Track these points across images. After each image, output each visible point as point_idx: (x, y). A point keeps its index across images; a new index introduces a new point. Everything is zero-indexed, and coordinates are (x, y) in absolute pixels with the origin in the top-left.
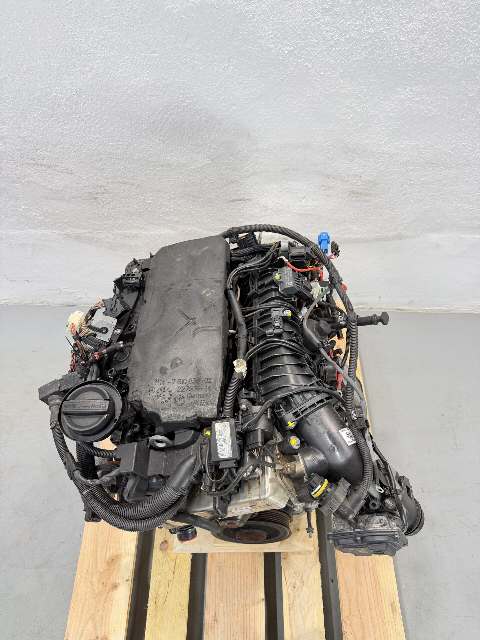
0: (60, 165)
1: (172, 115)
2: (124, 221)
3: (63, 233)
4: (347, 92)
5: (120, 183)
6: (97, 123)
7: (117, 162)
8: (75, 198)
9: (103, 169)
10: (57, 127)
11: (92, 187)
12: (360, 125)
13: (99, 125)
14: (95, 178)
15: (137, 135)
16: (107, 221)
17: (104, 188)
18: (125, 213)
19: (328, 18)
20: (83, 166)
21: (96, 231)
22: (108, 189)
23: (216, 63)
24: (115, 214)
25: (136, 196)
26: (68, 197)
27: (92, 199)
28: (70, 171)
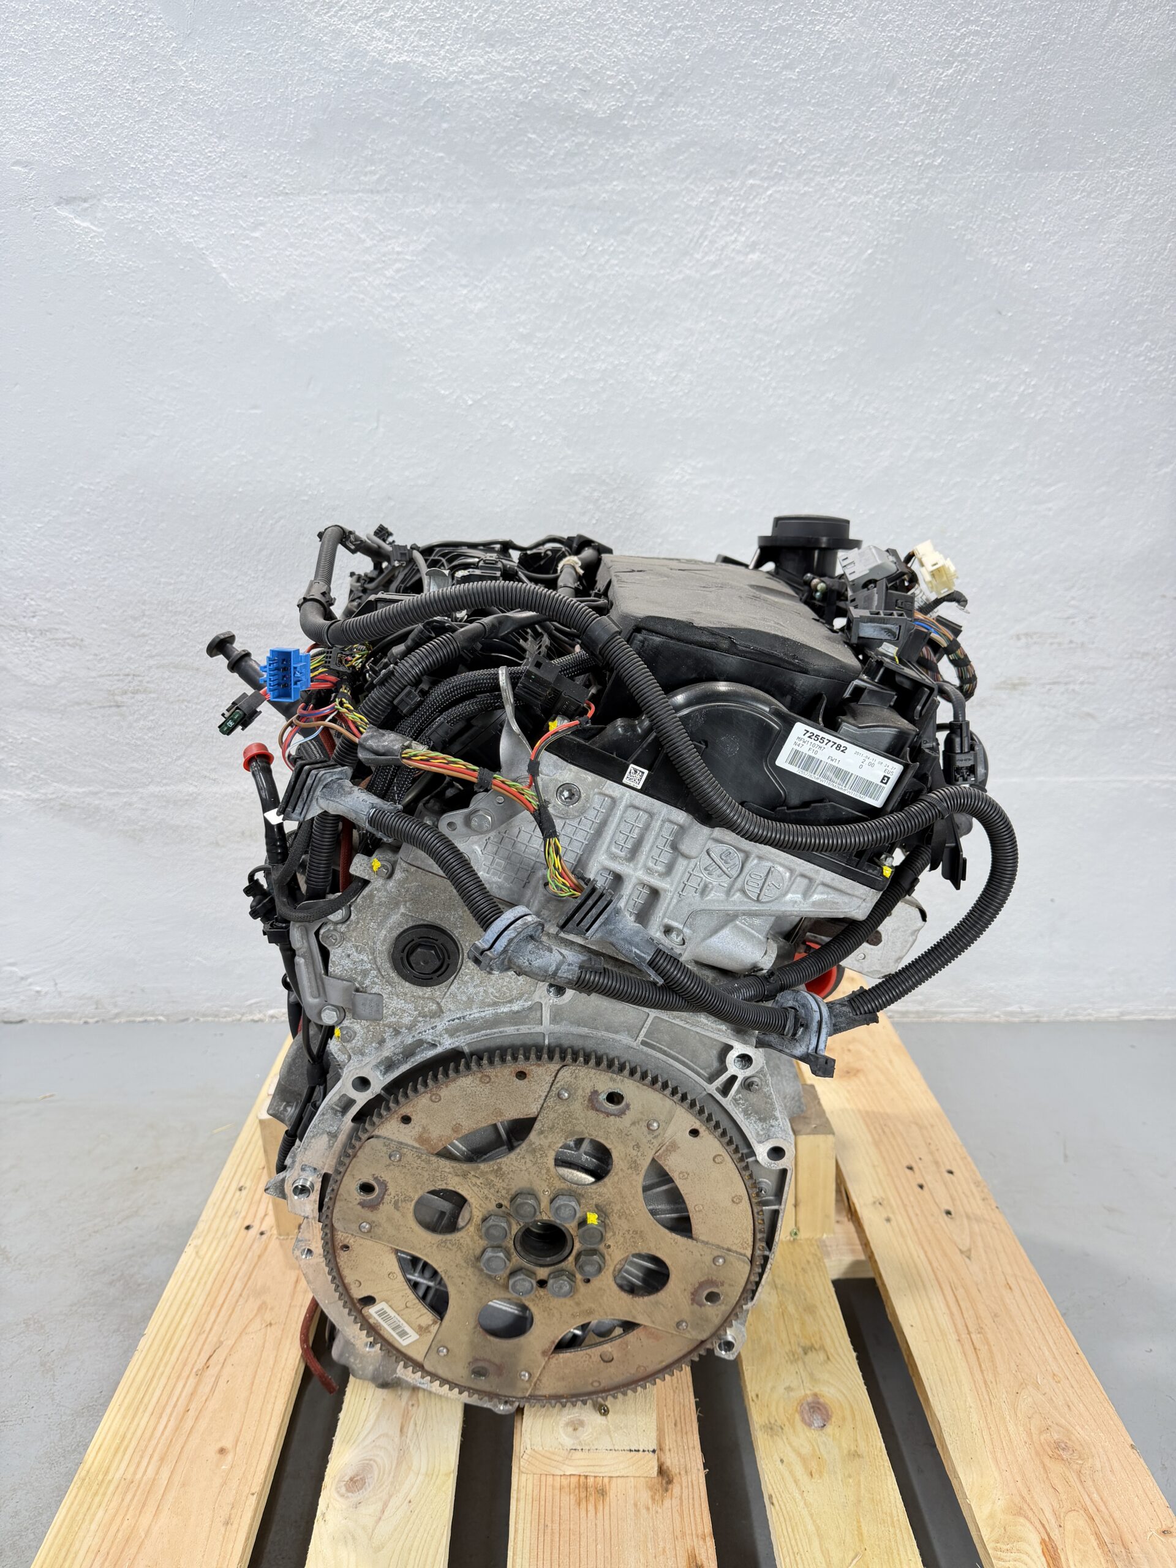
0: (63, 627)
1: (282, 521)
2: (170, 760)
3: (36, 796)
4: (581, 471)
5: (175, 667)
6: (145, 539)
7: (173, 619)
8: (78, 704)
9: (144, 635)
10: (72, 548)
11: (117, 678)
12: (617, 534)
13: (148, 542)
14: (126, 656)
15: (216, 561)
16: (134, 761)
17: (140, 678)
18: (174, 740)
19: (530, 349)
20: (105, 629)
21: (108, 790)
22: (148, 682)
23: (356, 424)
24: (154, 742)
25: (202, 698)
26: (63, 701)
27: (110, 706)
28: (78, 642)
